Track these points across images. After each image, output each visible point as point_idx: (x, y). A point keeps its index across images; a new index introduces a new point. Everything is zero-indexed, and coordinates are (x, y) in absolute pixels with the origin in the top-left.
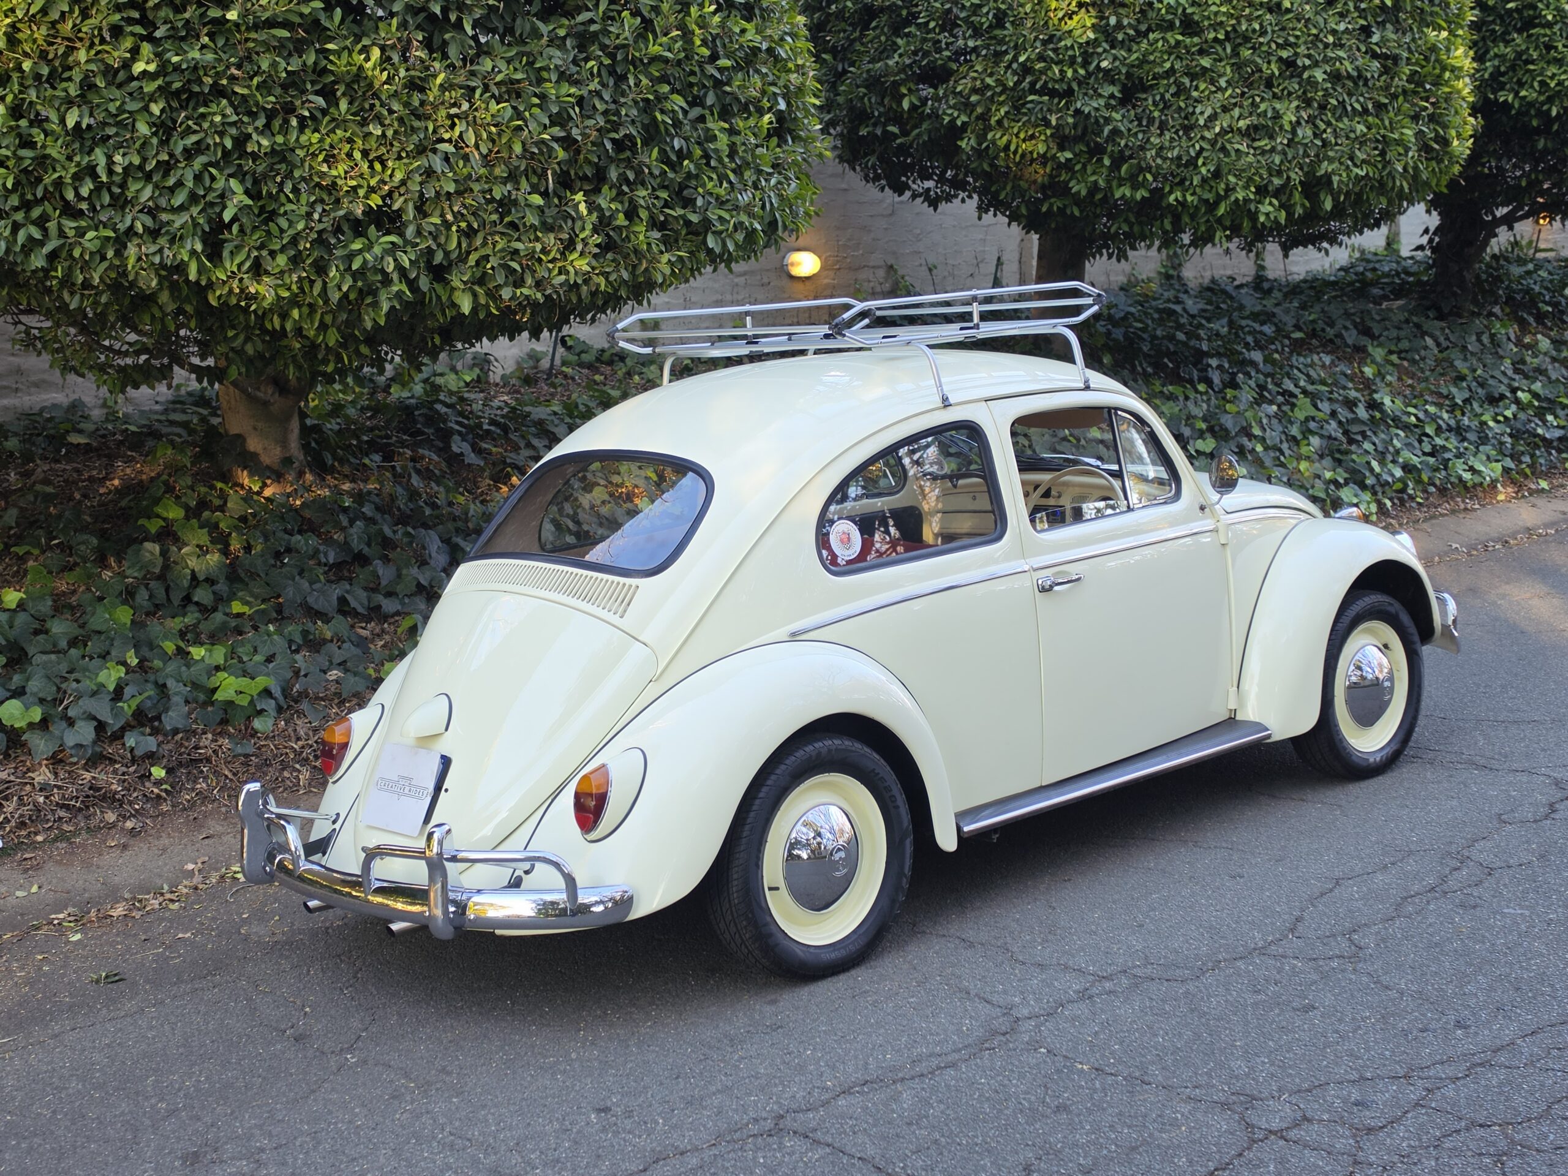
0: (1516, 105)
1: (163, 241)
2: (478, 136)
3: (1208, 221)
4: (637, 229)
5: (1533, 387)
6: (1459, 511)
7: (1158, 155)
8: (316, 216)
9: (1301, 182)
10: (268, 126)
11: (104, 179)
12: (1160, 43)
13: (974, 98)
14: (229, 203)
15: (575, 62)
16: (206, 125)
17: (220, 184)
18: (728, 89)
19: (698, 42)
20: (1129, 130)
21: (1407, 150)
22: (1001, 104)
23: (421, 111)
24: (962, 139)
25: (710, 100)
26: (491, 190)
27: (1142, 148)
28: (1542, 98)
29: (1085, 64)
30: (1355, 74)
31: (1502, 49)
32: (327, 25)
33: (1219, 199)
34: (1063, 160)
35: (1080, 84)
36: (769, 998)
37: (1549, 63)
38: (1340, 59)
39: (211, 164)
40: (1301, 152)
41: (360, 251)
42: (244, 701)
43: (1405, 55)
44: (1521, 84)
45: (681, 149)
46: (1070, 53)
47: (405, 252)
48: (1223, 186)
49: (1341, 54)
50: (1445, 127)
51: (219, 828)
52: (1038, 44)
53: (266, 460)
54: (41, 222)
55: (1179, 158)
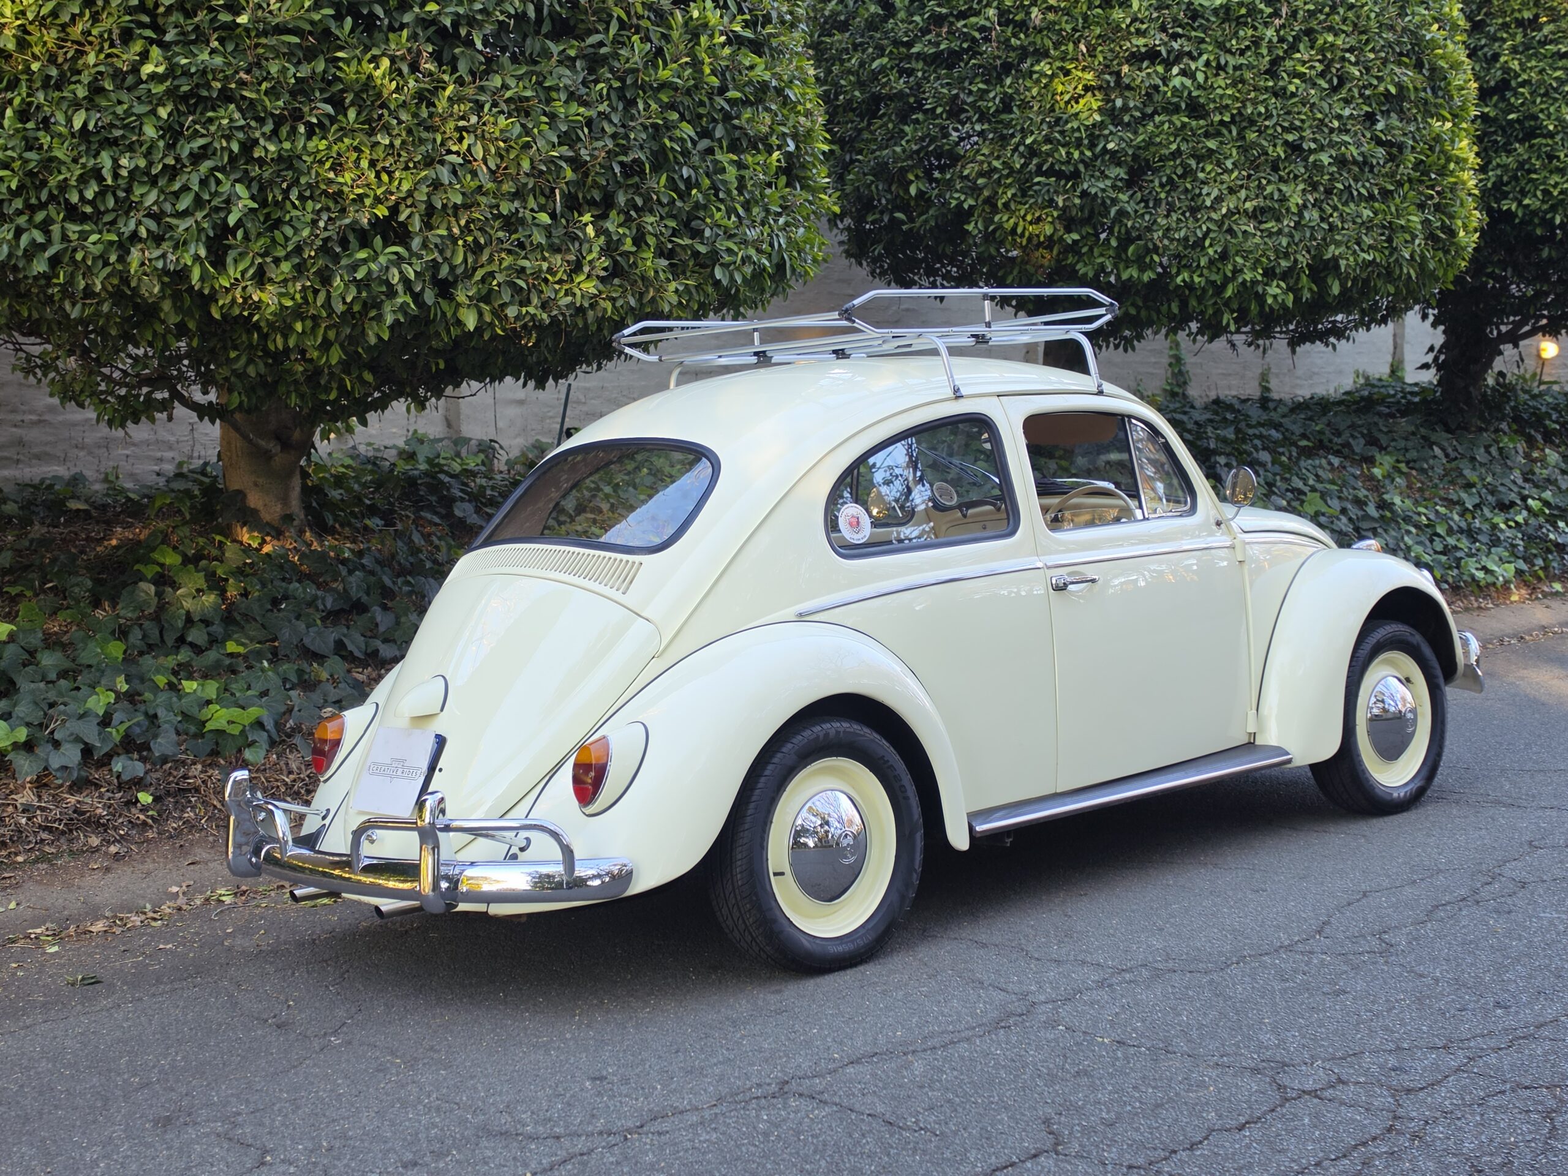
0: (1520, 214)
1: (166, 245)
2: (486, 151)
3: (1215, 303)
4: (645, 255)
5: (1543, 495)
6: (1473, 609)
7: (1165, 236)
8: (322, 224)
9: (1308, 265)
10: (275, 132)
11: (109, 182)
12: (1166, 126)
13: (980, 181)
14: (234, 208)
15: (584, 83)
16: (213, 128)
17: (225, 188)
18: (736, 122)
19: (707, 71)
20: (1136, 211)
21: (1414, 237)
22: (1009, 186)
23: (429, 123)
24: (969, 223)
25: (719, 132)
26: (497, 206)
27: (1149, 229)
28: (1545, 207)
29: (1092, 146)
30: (1360, 159)
31: (1505, 159)
32: (337, 32)
33: (1227, 281)
34: (1070, 241)
35: (1086, 166)
36: (773, 988)
37: (1551, 172)
38: (1346, 144)
39: (216, 169)
40: (1308, 235)
41: (365, 261)
42: (235, 730)
43: (1411, 142)
44: (1524, 193)
45: (689, 177)
46: (1077, 135)
47: (410, 264)
48: (1230, 267)
49: (1347, 138)
50: (1451, 217)
51: (205, 855)
52: (1045, 126)
53: (266, 517)
54: (45, 227)
55: (1186, 239)
